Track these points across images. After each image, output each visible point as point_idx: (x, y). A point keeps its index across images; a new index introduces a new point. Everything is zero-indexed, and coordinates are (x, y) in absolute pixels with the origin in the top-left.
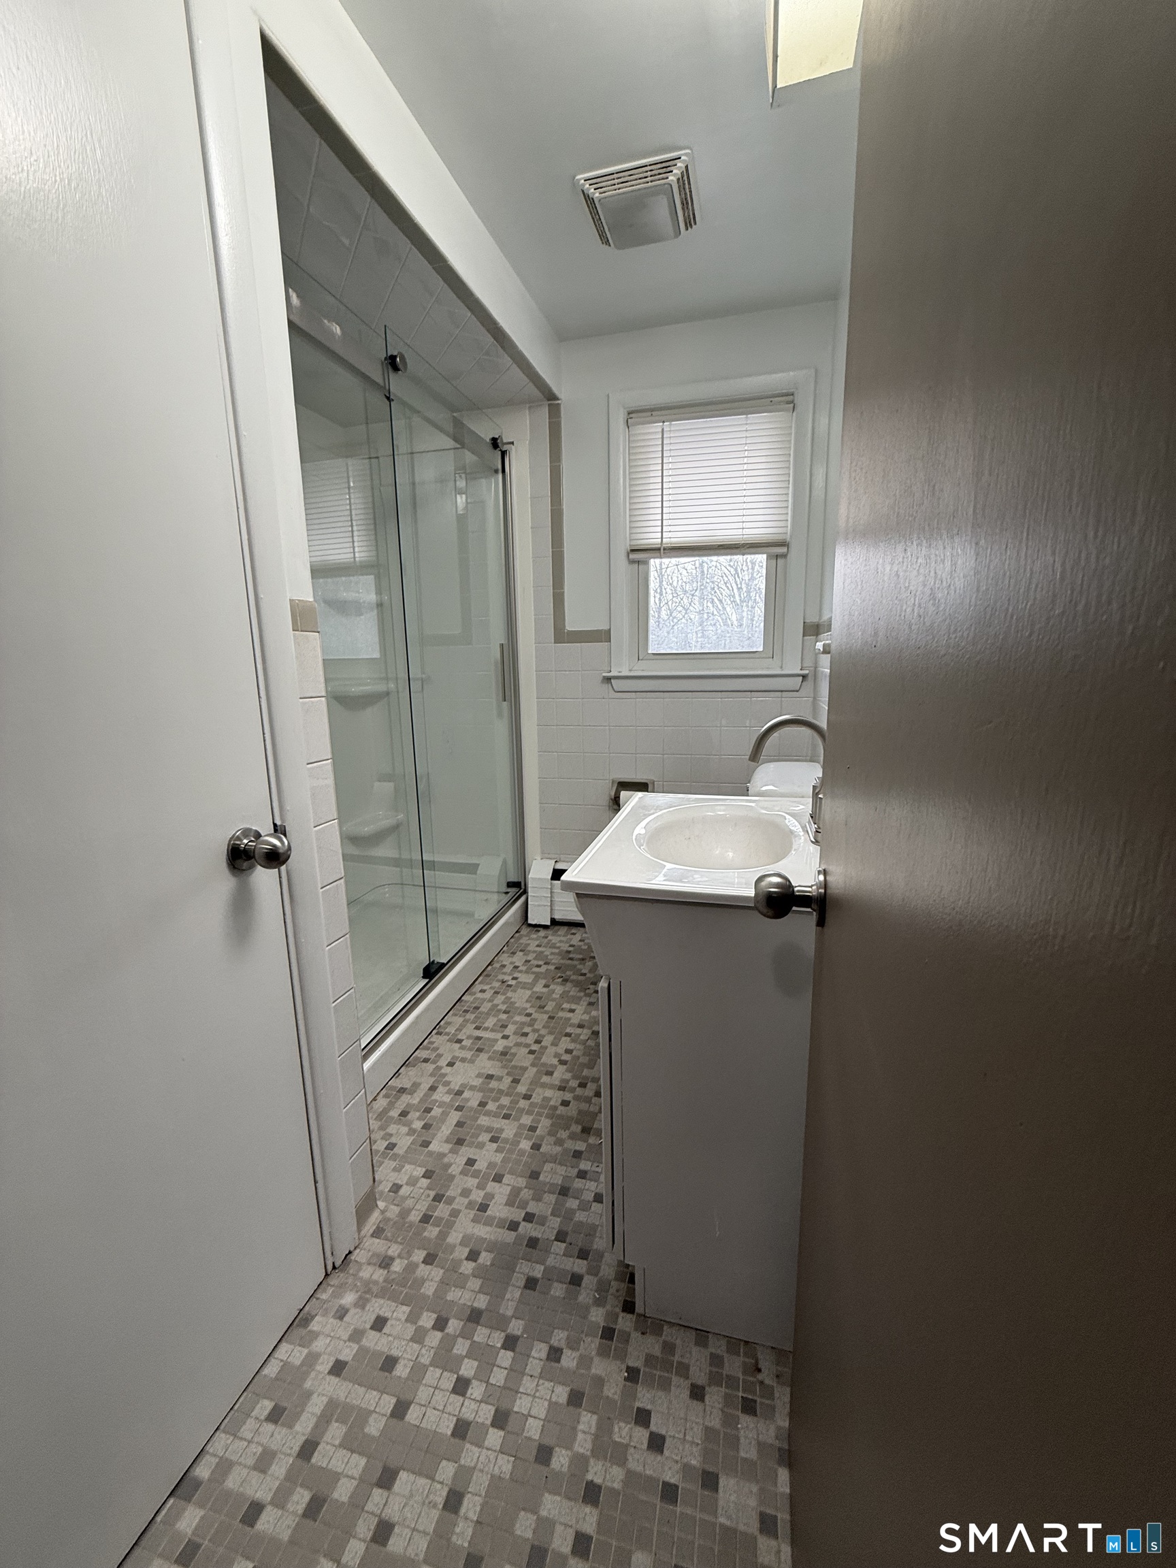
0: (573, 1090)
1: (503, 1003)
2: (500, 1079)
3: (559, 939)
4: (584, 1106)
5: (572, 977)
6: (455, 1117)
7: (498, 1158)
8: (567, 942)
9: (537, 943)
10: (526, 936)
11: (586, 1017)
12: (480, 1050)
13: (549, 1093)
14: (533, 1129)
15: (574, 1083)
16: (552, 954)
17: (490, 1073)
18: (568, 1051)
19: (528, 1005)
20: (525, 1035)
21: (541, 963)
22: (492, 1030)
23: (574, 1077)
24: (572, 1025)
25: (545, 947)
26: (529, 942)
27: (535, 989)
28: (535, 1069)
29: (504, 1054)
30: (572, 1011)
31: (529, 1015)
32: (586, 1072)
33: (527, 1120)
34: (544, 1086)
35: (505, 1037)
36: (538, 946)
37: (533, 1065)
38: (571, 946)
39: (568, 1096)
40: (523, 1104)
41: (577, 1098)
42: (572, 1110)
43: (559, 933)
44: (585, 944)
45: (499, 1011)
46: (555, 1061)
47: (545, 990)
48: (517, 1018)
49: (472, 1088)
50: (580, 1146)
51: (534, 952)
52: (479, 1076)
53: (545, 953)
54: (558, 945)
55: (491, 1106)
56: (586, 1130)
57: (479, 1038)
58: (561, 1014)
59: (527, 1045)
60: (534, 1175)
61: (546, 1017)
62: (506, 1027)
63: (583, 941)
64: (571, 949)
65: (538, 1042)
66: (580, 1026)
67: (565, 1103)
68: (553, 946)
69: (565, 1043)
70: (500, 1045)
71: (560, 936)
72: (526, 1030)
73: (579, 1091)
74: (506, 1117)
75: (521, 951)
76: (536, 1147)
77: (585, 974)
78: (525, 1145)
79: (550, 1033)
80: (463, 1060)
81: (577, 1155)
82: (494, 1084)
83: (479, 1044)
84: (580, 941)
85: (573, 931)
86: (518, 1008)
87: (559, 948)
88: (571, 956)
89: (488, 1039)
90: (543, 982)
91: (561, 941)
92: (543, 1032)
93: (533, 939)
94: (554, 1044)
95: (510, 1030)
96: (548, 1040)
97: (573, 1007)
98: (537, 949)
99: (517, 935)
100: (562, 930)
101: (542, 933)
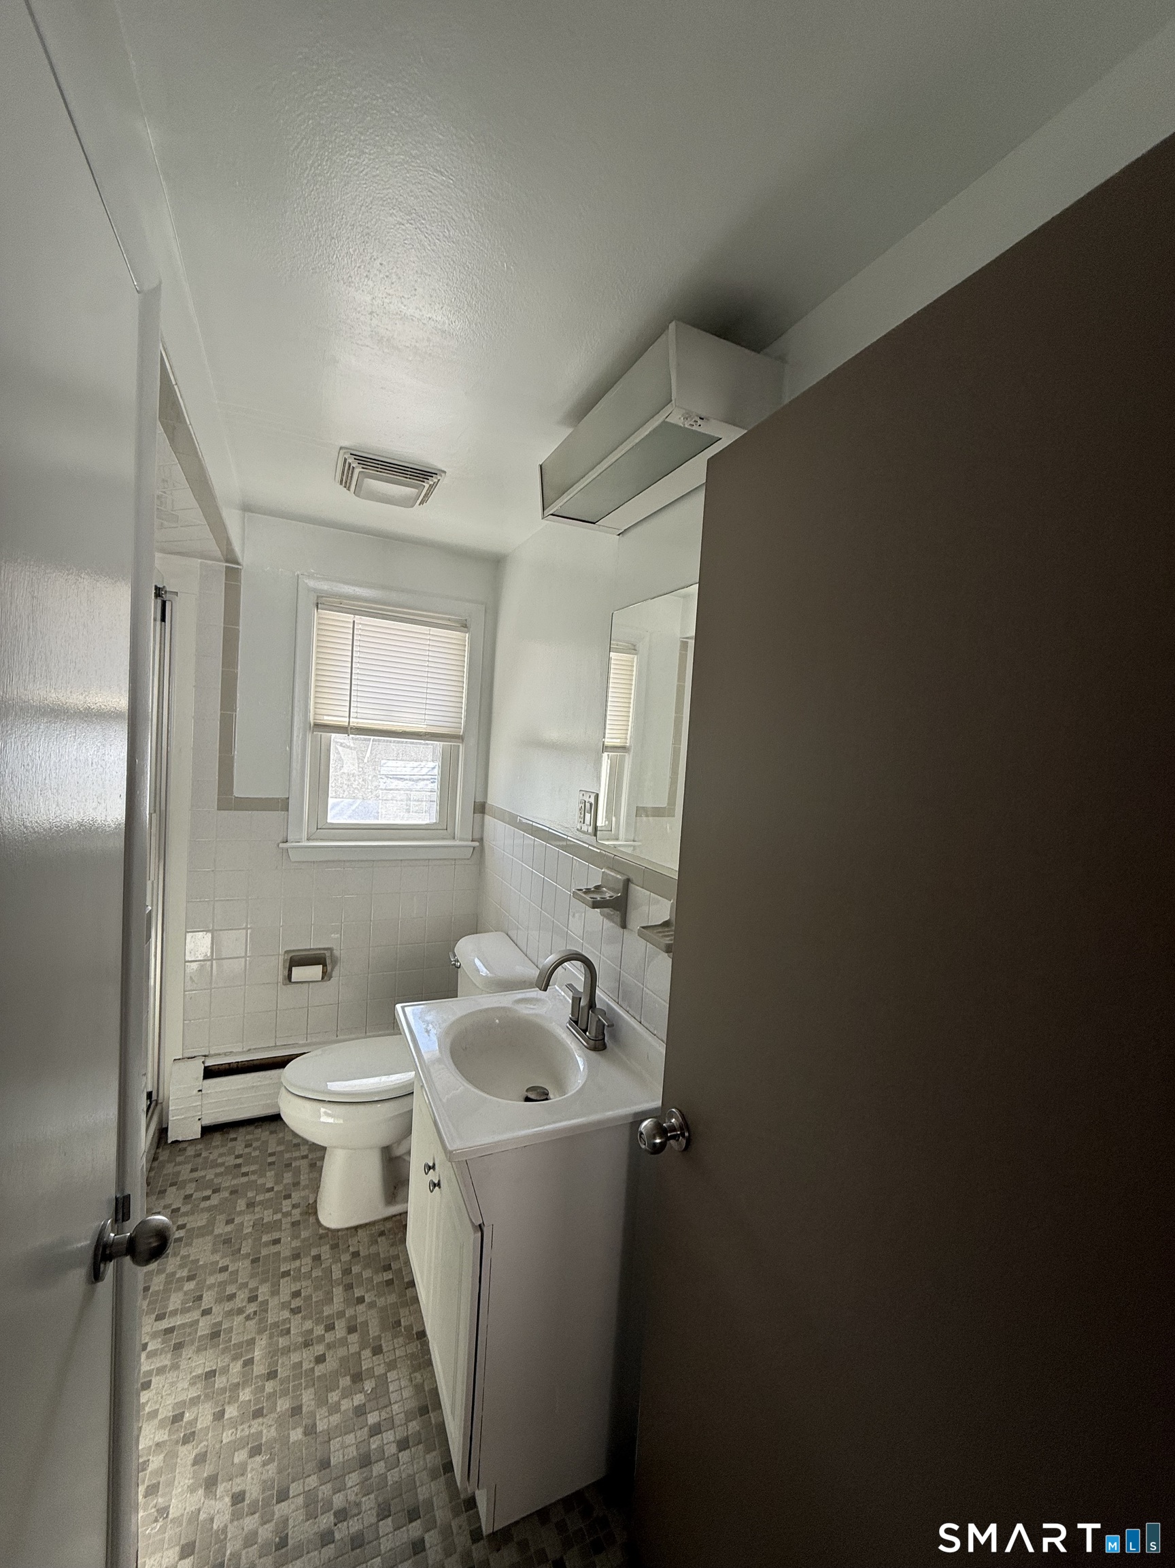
0: (321, 1339)
1: (181, 1266)
2: (225, 1370)
3: (216, 1153)
4: (342, 1352)
5: (258, 1198)
6: (187, 1454)
7: (272, 1468)
8: (229, 1154)
9: (189, 1167)
10: (169, 1161)
11: (295, 1244)
12: (178, 1347)
13: (295, 1357)
14: (296, 1410)
15: (319, 1330)
16: (217, 1175)
17: (207, 1370)
18: (296, 1294)
19: (217, 1257)
20: (231, 1297)
21: (208, 1192)
22: (185, 1311)
23: (318, 1322)
24: (285, 1259)
25: (204, 1168)
26: (178, 1168)
27: (217, 1232)
28: (265, 1336)
29: (215, 1335)
30: (277, 1242)
31: (224, 1269)
32: (327, 1311)
33: (283, 1405)
34: (287, 1351)
35: (207, 1312)
36: (192, 1171)
37: (261, 1331)
38: (238, 1157)
39: (319, 1349)
40: (269, 1386)
41: (329, 1346)
42: (331, 1364)
43: (213, 1144)
44: (255, 1149)
45: (180, 1280)
46: (286, 1314)
47: (229, 1228)
48: (211, 1280)
49: (194, 1401)
50: (359, 1399)
51: (191, 1181)
52: (193, 1384)
53: (207, 1178)
54: (220, 1161)
55: (231, 1412)
56: (357, 1378)
57: (170, 1331)
58: (264, 1252)
59: (240, 1311)
60: (325, 1464)
61: (247, 1263)
62: (200, 1298)
63: (251, 1145)
64: (239, 1161)
65: (252, 1299)
66: (296, 1256)
67: (320, 1359)
68: (215, 1165)
69: (287, 1287)
70: (204, 1327)
71: (217, 1147)
72: (230, 1289)
73: (329, 1337)
74: (258, 1414)
75: (172, 1185)
76: (310, 1431)
77: (272, 1189)
78: (296, 1435)
79: (263, 1281)
80: (161, 1371)
81: (360, 1411)
82: (220, 1382)
83: (174, 1339)
84: (246, 1146)
85: (232, 1135)
86: (205, 1266)
87: (223, 1164)
88: (244, 1170)
89: (183, 1326)
90: (222, 1218)
91: (221, 1155)
92: (252, 1285)
93: (180, 1164)
94: (275, 1292)
95: (208, 1299)
96: (264, 1291)
97: (276, 1235)
98: (195, 1175)
99: (156, 1164)
100: (217, 1138)
101: (191, 1151)
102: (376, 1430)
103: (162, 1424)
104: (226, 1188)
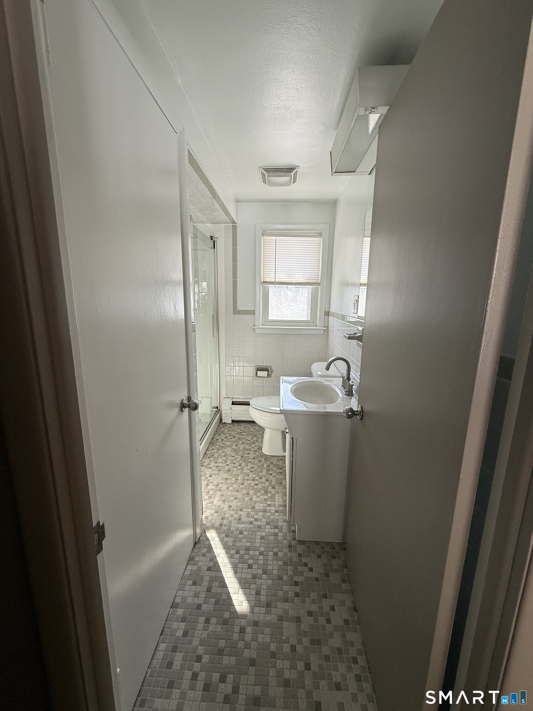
0: (257, 480)
1: (222, 453)
2: (231, 479)
3: (235, 428)
4: (263, 485)
5: (245, 442)
6: (219, 493)
7: (239, 504)
8: (239, 429)
9: (228, 430)
10: (222, 427)
11: (254, 455)
12: (219, 470)
13: (250, 482)
14: (248, 494)
15: (257, 478)
16: (235, 434)
17: (226, 478)
18: (252, 468)
19: (232, 453)
20: (235, 463)
21: (232, 437)
22: (222, 463)
23: (257, 476)
24: (251, 459)
25: (231, 431)
26: (224, 430)
27: (233, 447)
28: (242, 475)
29: (229, 471)
30: (249, 454)
31: (234, 456)
32: (260, 474)
33: (245, 491)
34: (247, 480)
35: (227, 465)
36: (228, 431)
37: (241, 473)
38: (241, 430)
39: (257, 482)
40: (241, 486)
41: (259, 482)
42: (260, 486)
43: (235, 426)
44: (246, 429)
45: (222, 456)
46: (249, 471)
47: (236, 447)
48: (230, 458)
49: (222, 483)
50: (266, 497)
51: (228, 433)
52: (222, 479)
53: (232, 434)
54: (236, 430)
55: (231, 488)
56: (266, 492)
57: (218, 466)
58: (245, 455)
59: (236, 467)
60: (253, 508)
61: (240, 457)
62: (226, 461)
63: (245, 428)
64: (241, 431)
65: (240, 465)
66: (254, 459)
67: (257, 485)
68: (234, 431)
69: (250, 465)
70: (227, 468)
71: (236, 426)
72: (234, 462)
73: (260, 480)
74: (238, 491)
75: (222, 433)
76: (251, 499)
77: (250, 440)
78: (247, 499)
79: (243, 462)
80: (215, 474)
81: (266, 500)
82: (229, 481)
83: (219, 468)
84: (244, 428)
85: (240, 424)
86: (229, 454)
87: (237, 431)
88: (242, 434)
89: (222, 466)
90: (235, 444)
92: (241, 462)
93: (226, 429)
94: (247, 466)
95: (228, 462)
96: (243, 464)
97: (249, 452)
98: (229, 432)
99: (219, 427)
100: (236, 424)
101: (228, 426)
102: (269, 505)
103: (214, 485)
104: (237, 437)
